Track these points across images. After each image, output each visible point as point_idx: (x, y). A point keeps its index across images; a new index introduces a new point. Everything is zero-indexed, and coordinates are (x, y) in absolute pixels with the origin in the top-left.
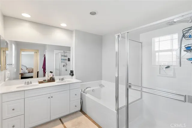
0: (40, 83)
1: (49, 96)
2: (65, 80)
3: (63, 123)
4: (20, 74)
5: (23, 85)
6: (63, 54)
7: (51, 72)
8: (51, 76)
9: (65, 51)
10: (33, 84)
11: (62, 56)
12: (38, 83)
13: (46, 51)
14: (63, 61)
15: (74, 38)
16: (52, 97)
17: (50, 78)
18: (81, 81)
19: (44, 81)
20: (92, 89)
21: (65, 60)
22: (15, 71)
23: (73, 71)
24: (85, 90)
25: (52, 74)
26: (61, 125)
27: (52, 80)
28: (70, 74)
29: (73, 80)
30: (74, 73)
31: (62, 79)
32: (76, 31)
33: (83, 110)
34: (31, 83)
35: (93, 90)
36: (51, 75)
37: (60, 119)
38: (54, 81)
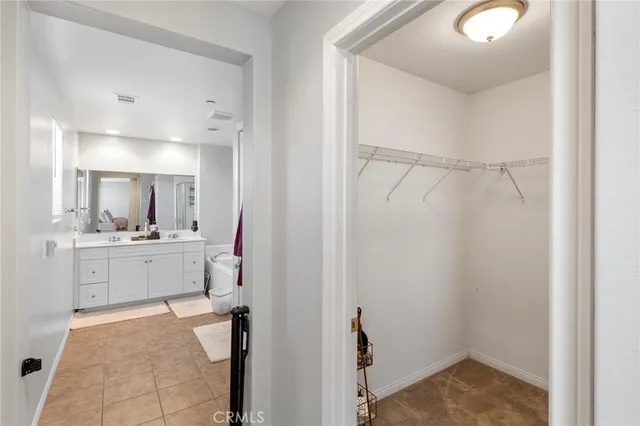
0: (133, 239)
1: (145, 259)
2: (180, 237)
3: (167, 304)
5: (107, 241)
8: (154, 229)
10: (121, 241)
12: (130, 240)
16: (151, 261)
17: (152, 233)
19: (142, 238)
23: (197, 222)
24: (216, 257)
26: (165, 306)
27: (155, 236)
28: (192, 228)
29: (197, 236)
30: (199, 226)
31: (174, 236)
32: (202, 145)
34: (119, 239)
38: (159, 238)
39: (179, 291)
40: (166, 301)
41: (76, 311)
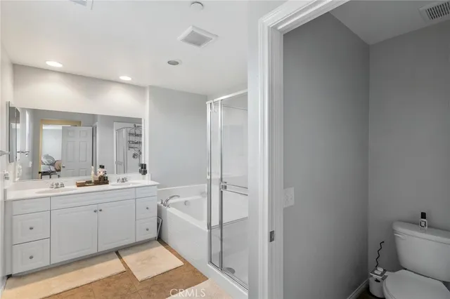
0: (80, 185)
1: (95, 207)
2: (129, 181)
3: (120, 257)
4: (40, 173)
5: (49, 189)
6: (133, 131)
7: (102, 167)
8: (102, 174)
9: (137, 125)
10: (66, 187)
11: (130, 134)
12: (75, 187)
13: (97, 123)
14: (133, 145)
15: (148, 102)
16: (100, 210)
17: (100, 178)
18: (157, 183)
19: (88, 183)
20: (182, 199)
21: (137, 143)
22: (30, 166)
23: (145, 165)
24: (167, 201)
25: (104, 170)
26: (118, 260)
27: (103, 180)
28: (140, 171)
29: (146, 181)
30: (147, 169)
31: (124, 180)
32: (151, 87)
33: (164, 237)
34: (62, 185)
35: (185, 203)
36: (101, 172)
37: (117, 253)
38: (107, 183)
39: (132, 241)
40: (117, 252)
41: (9, 276)
